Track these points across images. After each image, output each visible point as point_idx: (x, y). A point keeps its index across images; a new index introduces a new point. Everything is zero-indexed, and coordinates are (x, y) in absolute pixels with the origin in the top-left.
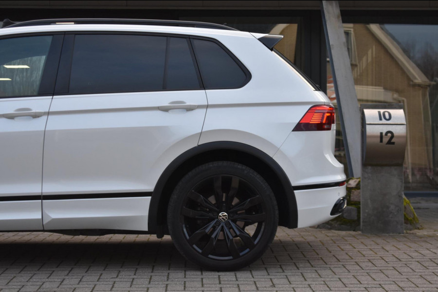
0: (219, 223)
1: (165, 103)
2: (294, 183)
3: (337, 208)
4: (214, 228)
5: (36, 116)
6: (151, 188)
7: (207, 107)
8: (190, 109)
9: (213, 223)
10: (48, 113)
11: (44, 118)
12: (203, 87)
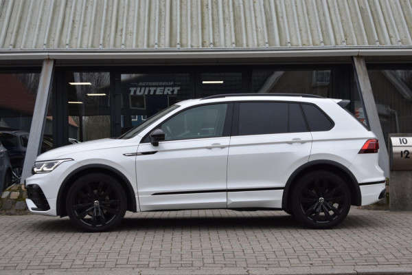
0: (319, 204)
1: (290, 140)
2: (359, 182)
3: (381, 195)
4: (317, 207)
5: (223, 147)
6: (283, 185)
7: (312, 141)
8: (303, 142)
9: (317, 204)
10: (229, 146)
11: (227, 149)
12: (309, 130)
